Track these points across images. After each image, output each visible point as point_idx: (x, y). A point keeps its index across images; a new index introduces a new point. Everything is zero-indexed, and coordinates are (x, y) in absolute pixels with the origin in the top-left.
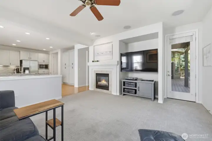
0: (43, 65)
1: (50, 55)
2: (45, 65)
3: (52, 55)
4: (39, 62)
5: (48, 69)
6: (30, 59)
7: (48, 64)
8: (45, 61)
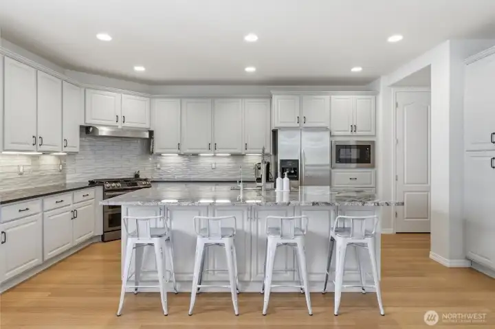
0: (349, 147)
1: (380, 99)
2: (358, 147)
3: (392, 89)
4: (336, 133)
5: (373, 167)
6: (302, 125)
7: (373, 142)
8: (358, 128)
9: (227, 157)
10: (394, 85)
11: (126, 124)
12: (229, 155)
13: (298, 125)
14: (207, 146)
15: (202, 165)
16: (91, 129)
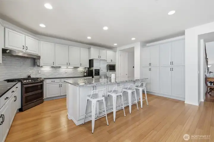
3: (120, 51)
5: (115, 71)
6: (100, 59)
7: (115, 65)
8: (113, 61)
9: (72, 68)
10: (120, 50)
11: (28, 51)
12: (73, 67)
13: (98, 58)
14: (66, 64)
15: (61, 71)
16: (7, 51)
